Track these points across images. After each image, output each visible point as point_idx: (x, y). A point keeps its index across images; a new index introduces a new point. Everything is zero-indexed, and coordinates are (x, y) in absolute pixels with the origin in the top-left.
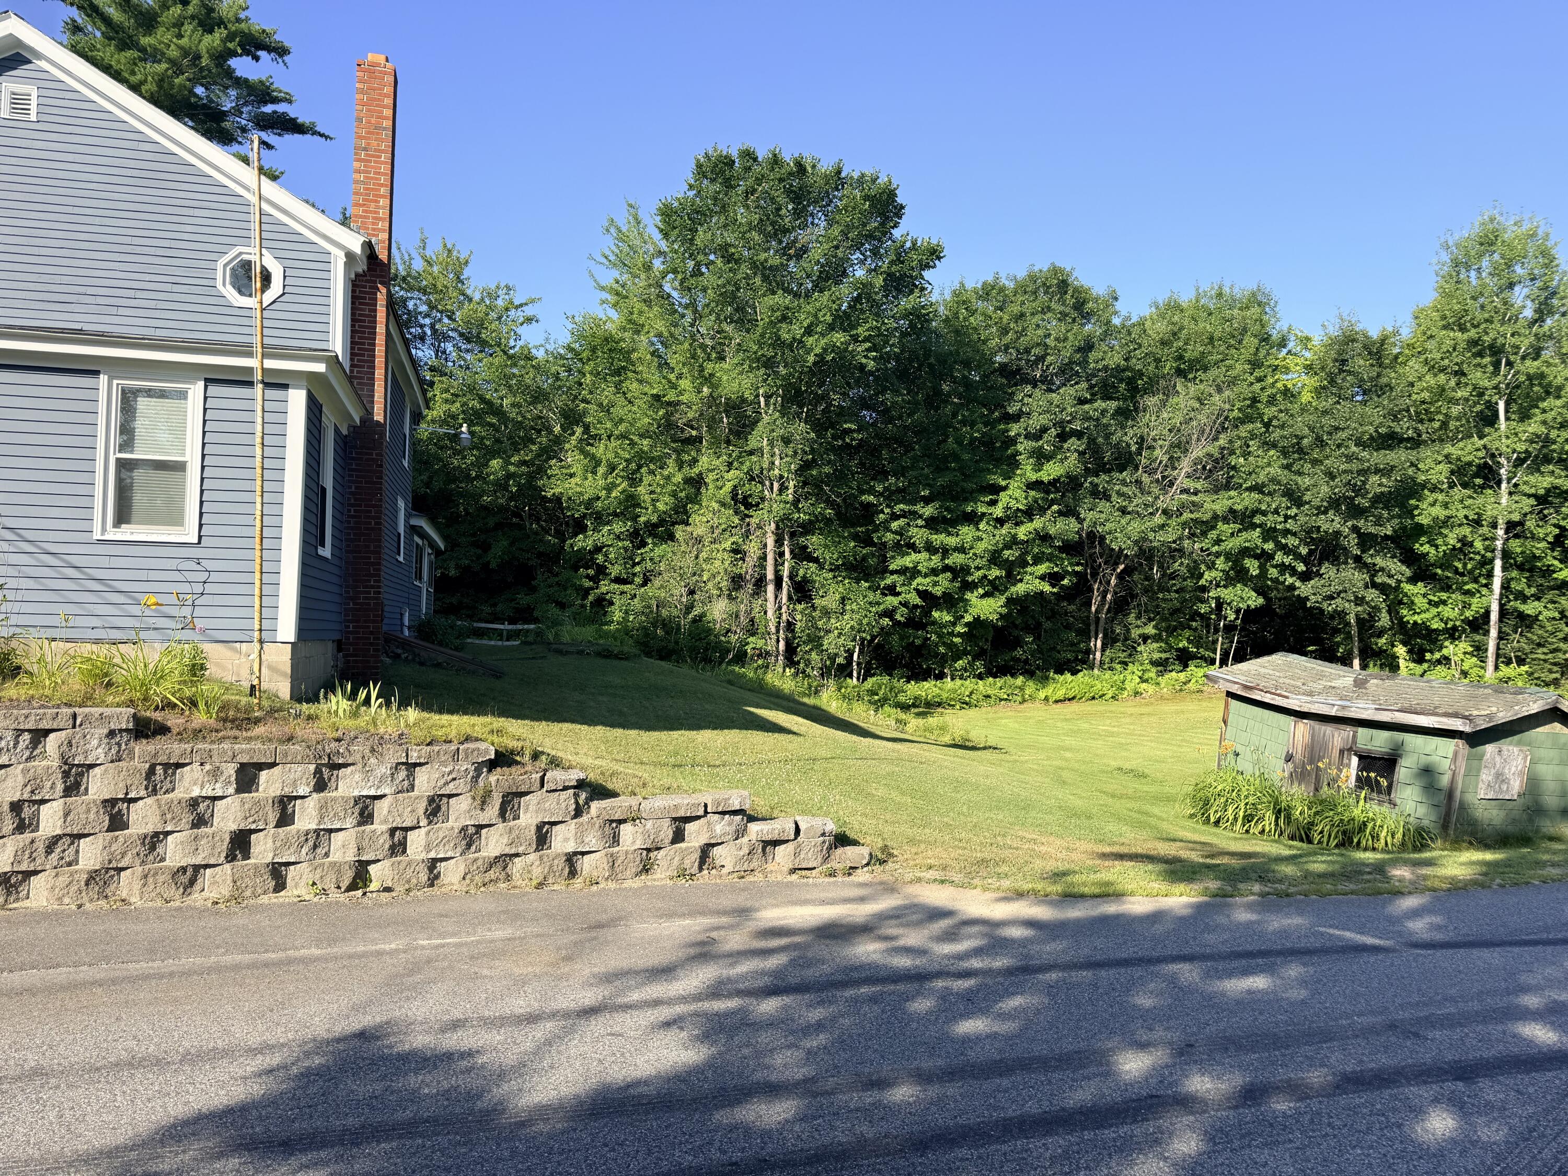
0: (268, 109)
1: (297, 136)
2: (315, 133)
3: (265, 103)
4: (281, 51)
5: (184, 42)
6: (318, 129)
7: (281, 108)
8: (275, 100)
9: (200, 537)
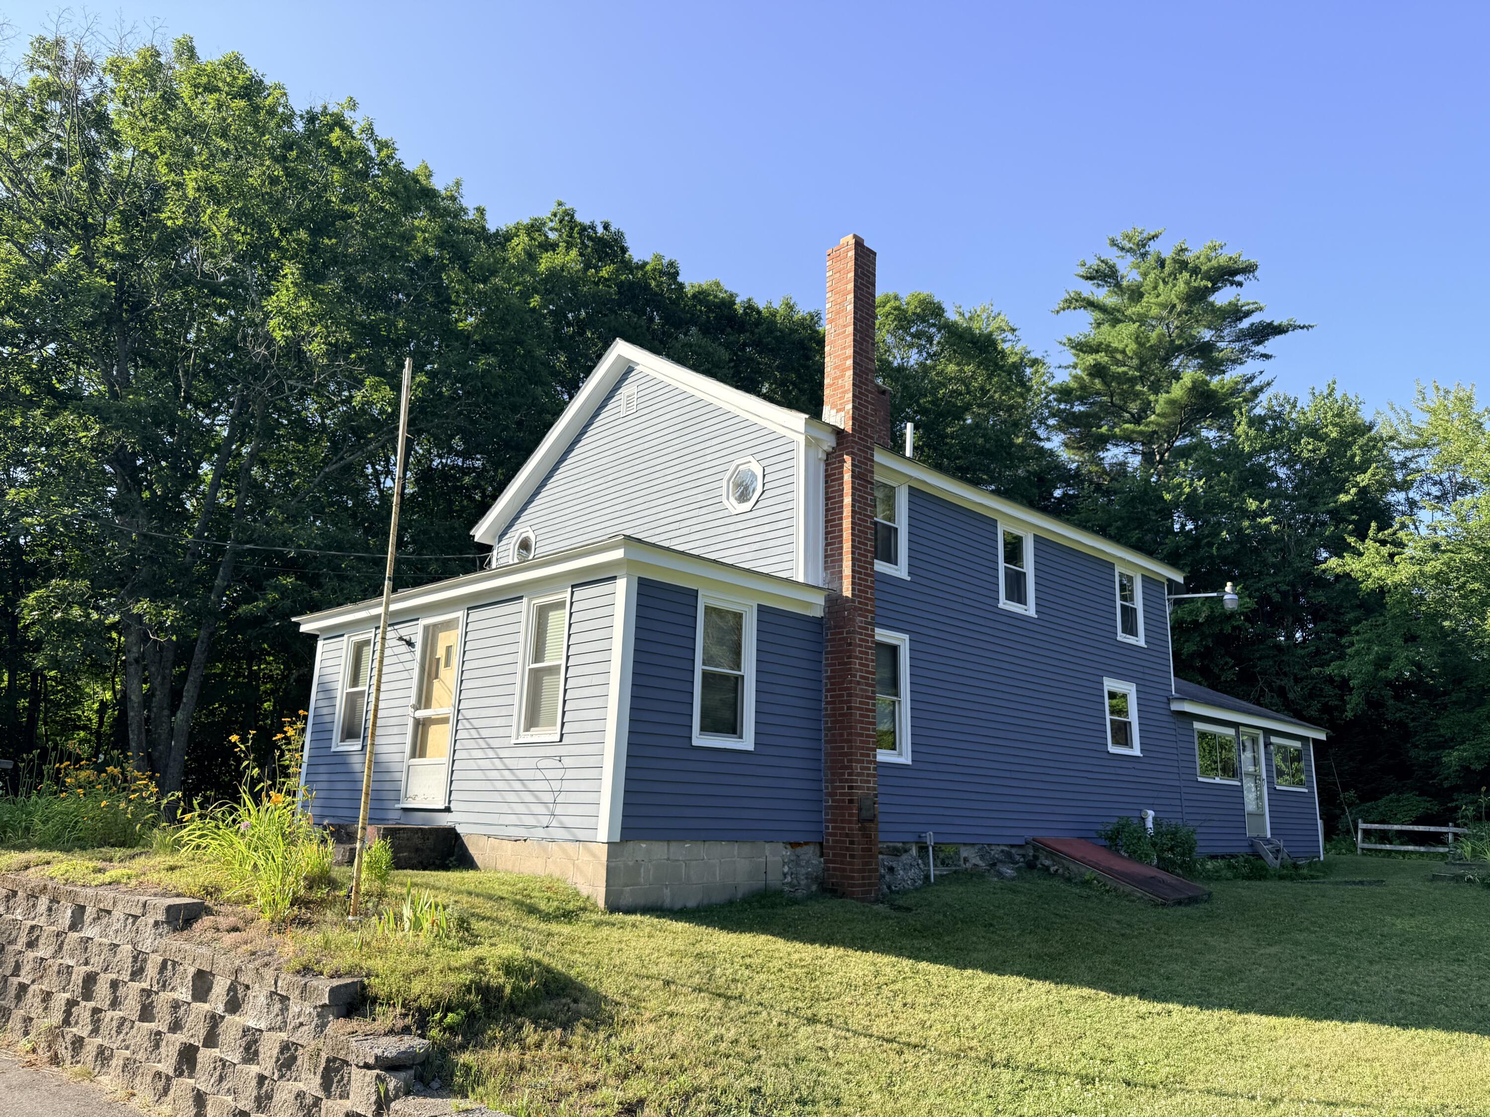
0: (1245, 324)
1: (1278, 337)
2: (1295, 328)
3: (1240, 319)
4: (1249, 269)
5: (1161, 299)
6: (1297, 323)
7: (1255, 318)
8: (1248, 314)
9: (562, 735)
